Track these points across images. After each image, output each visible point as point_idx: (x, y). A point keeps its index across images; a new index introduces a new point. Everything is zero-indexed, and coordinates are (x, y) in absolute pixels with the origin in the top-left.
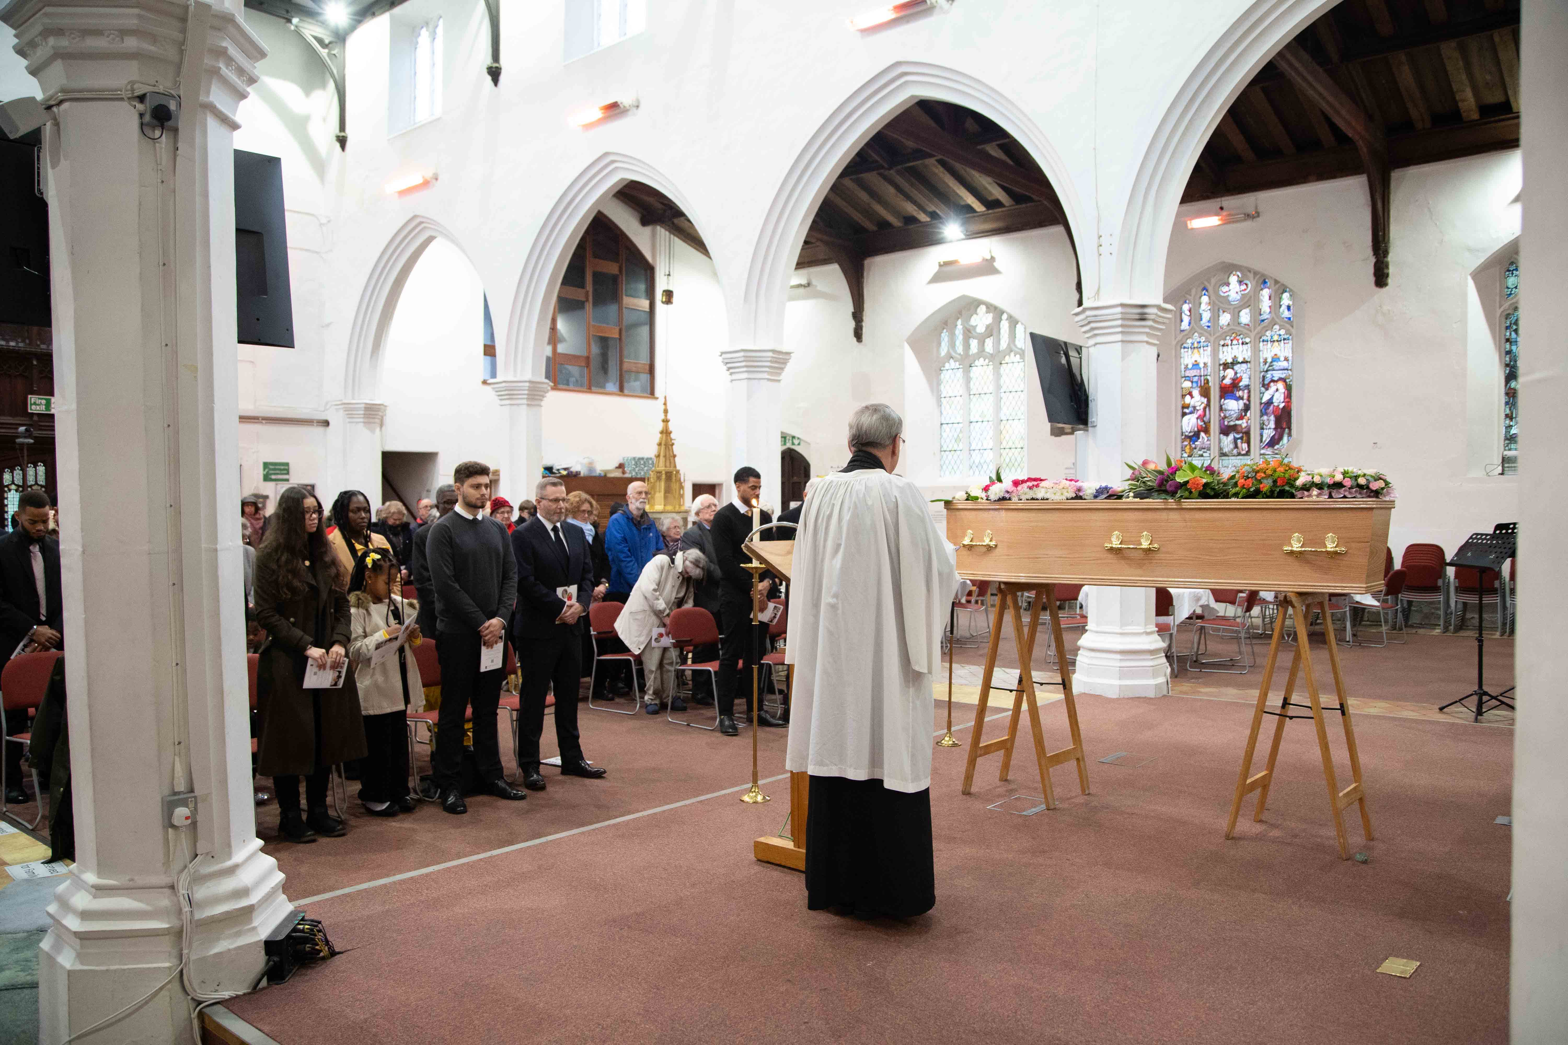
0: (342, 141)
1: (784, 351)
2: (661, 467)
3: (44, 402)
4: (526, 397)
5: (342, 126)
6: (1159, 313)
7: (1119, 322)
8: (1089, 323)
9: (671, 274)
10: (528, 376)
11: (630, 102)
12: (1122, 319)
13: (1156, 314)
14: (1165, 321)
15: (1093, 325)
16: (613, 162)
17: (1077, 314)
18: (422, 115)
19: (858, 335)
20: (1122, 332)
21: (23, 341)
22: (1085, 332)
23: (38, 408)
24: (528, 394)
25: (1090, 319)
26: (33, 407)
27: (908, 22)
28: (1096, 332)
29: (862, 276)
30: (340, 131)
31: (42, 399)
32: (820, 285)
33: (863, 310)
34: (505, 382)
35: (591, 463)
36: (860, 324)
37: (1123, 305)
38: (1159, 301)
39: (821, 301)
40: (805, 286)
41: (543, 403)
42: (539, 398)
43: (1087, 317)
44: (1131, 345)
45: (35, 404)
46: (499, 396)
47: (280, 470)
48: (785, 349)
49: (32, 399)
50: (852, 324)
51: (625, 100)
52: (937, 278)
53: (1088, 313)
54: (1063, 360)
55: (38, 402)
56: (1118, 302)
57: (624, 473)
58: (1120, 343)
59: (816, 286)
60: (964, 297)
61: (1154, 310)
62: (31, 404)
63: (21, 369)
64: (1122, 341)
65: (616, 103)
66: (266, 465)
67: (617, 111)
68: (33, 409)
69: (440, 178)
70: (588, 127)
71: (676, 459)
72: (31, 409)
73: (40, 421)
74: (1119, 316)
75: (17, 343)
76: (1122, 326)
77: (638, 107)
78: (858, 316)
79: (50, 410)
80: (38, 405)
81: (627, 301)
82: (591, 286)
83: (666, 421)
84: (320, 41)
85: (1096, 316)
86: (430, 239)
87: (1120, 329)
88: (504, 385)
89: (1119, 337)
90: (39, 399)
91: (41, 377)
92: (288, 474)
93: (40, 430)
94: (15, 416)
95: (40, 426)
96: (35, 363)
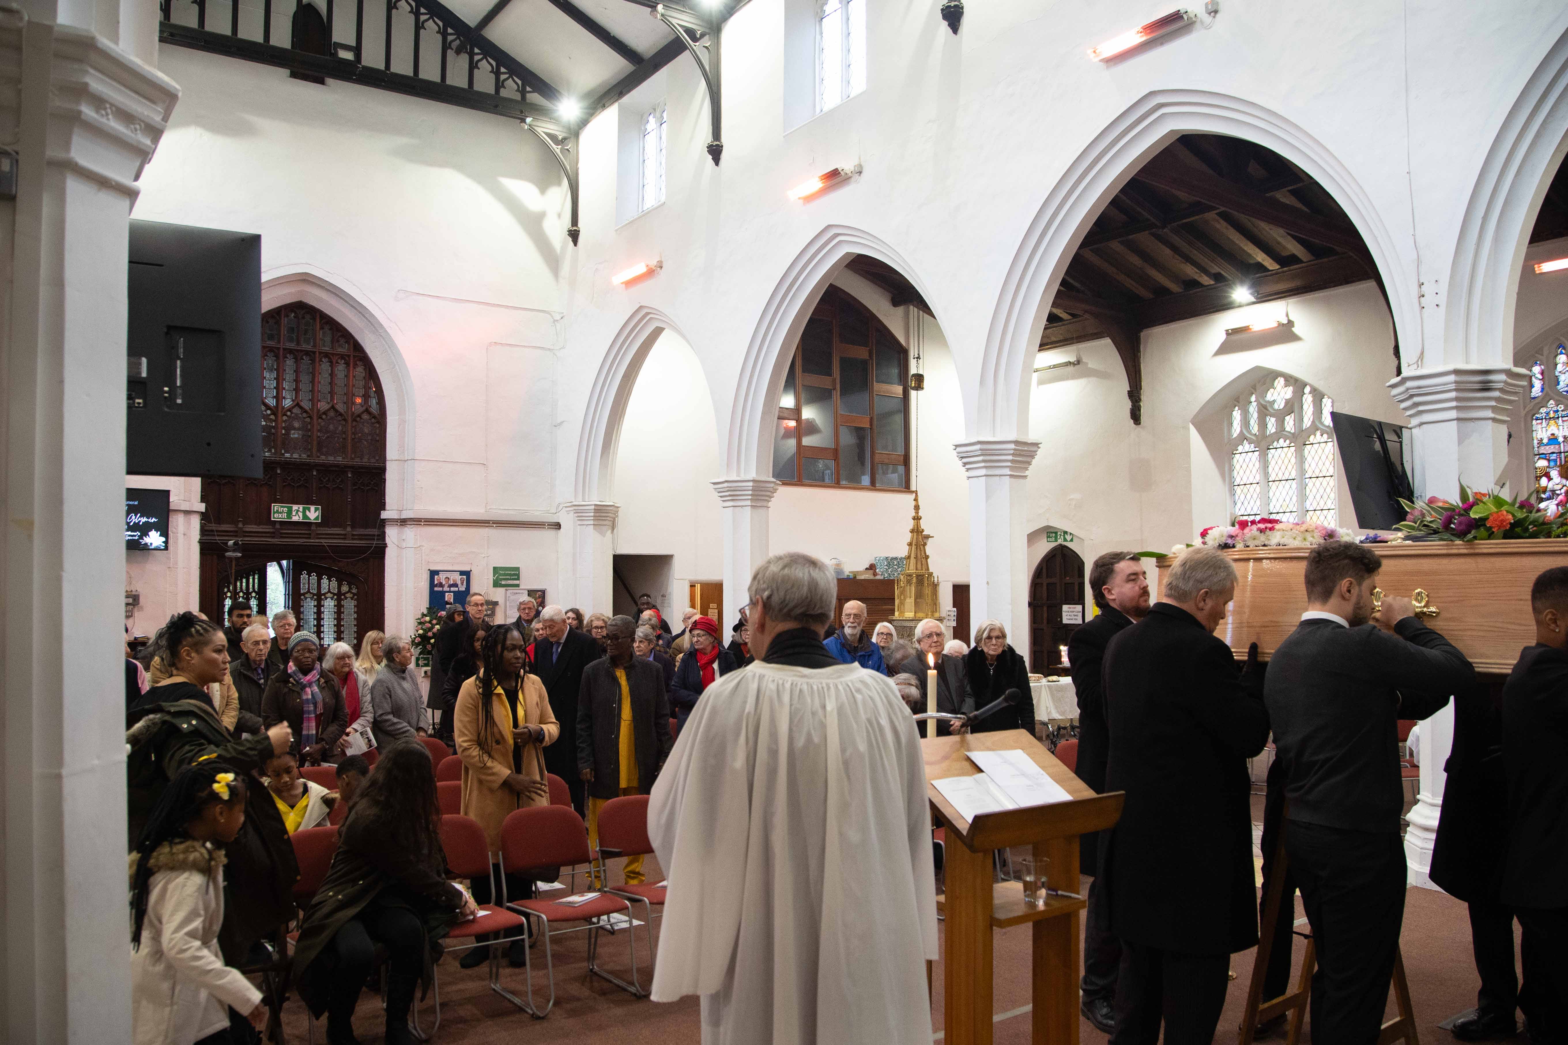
0: (574, 235)
1: (1029, 442)
2: (912, 570)
3: (285, 510)
4: (750, 497)
5: (575, 220)
6: (1510, 381)
7: (1453, 394)
8: (1412, 396)
9: (921, 357)
10: (752, 475)
11: (852, 169)
12: (1456, 390)
13: (1505, 382)
14: (1517, 390)
15: (1417, 399)
16: (837, 235)
17: (1394, 386)
18: (650, 202)
19: (1136, 416)
20: (1456, 408)
21: (270, 451)
22: (1405, 409)
23: (280, 515)
24: (751, 495)
25: (1412, 392)
26: (276, 515)
27: (1162, 44)
28: (1421, 408)
29: (1139, 351)
30: (573, 226)
31: (285, 507)
32: (1091, 362)
33: (1141, 389)
34: (727, 481)
35: (838, 565)
36: (1137, 404)
37: (1457, 372)
38: (1509, 365)
39: (1093, 380)
40: (1074, 364)
41: (770, 504)
42: (767, 498)
43: (1408, 389)
44: (1471, 424)
45: (278, 512)
46: (721, 497)
47: (511, 575)
48: (1031, 438)
49: (275, 507)
50: (1128, 404)
51: (846, 166)
52: (1225, 349)
53: (1409, 384)
54: (1377, 446)
55: (281, 510)
56: (1451, 367)
57: (875, 574)
58: (1456, 421)
59: (1087, 363)
60: (1257, 369)
61: (1503, 377)
62: (274, 513)
63: (266, 478)
64: (1458, 419)
65: (837, 169)
66: (496, 570)
67: (838, 179)
68: (275, 517)
69: (664, 266)
70: (809, 199)
71: (929, 560)
72: (274, 518)
73: (282, 529)
74: (1453, 386)
76: (1457, 399)
77: (860, 173)
78: (1135, 395)
79: (291, 518)
80: (281, 513)
81: (879, 387)
82: (838, 373)
83: (917, 518)
84: (553, 137)
85: (1419, 388)
86: (658, 331)
87: (1454, 404)
88: (726, 485)
89: (1453, 414)
90: (282, 507)
91: (284, 486)
92: (518, 579)
93: (282, 537)
94: (259, 524)
95: (281, 533)
96: (279, 471)
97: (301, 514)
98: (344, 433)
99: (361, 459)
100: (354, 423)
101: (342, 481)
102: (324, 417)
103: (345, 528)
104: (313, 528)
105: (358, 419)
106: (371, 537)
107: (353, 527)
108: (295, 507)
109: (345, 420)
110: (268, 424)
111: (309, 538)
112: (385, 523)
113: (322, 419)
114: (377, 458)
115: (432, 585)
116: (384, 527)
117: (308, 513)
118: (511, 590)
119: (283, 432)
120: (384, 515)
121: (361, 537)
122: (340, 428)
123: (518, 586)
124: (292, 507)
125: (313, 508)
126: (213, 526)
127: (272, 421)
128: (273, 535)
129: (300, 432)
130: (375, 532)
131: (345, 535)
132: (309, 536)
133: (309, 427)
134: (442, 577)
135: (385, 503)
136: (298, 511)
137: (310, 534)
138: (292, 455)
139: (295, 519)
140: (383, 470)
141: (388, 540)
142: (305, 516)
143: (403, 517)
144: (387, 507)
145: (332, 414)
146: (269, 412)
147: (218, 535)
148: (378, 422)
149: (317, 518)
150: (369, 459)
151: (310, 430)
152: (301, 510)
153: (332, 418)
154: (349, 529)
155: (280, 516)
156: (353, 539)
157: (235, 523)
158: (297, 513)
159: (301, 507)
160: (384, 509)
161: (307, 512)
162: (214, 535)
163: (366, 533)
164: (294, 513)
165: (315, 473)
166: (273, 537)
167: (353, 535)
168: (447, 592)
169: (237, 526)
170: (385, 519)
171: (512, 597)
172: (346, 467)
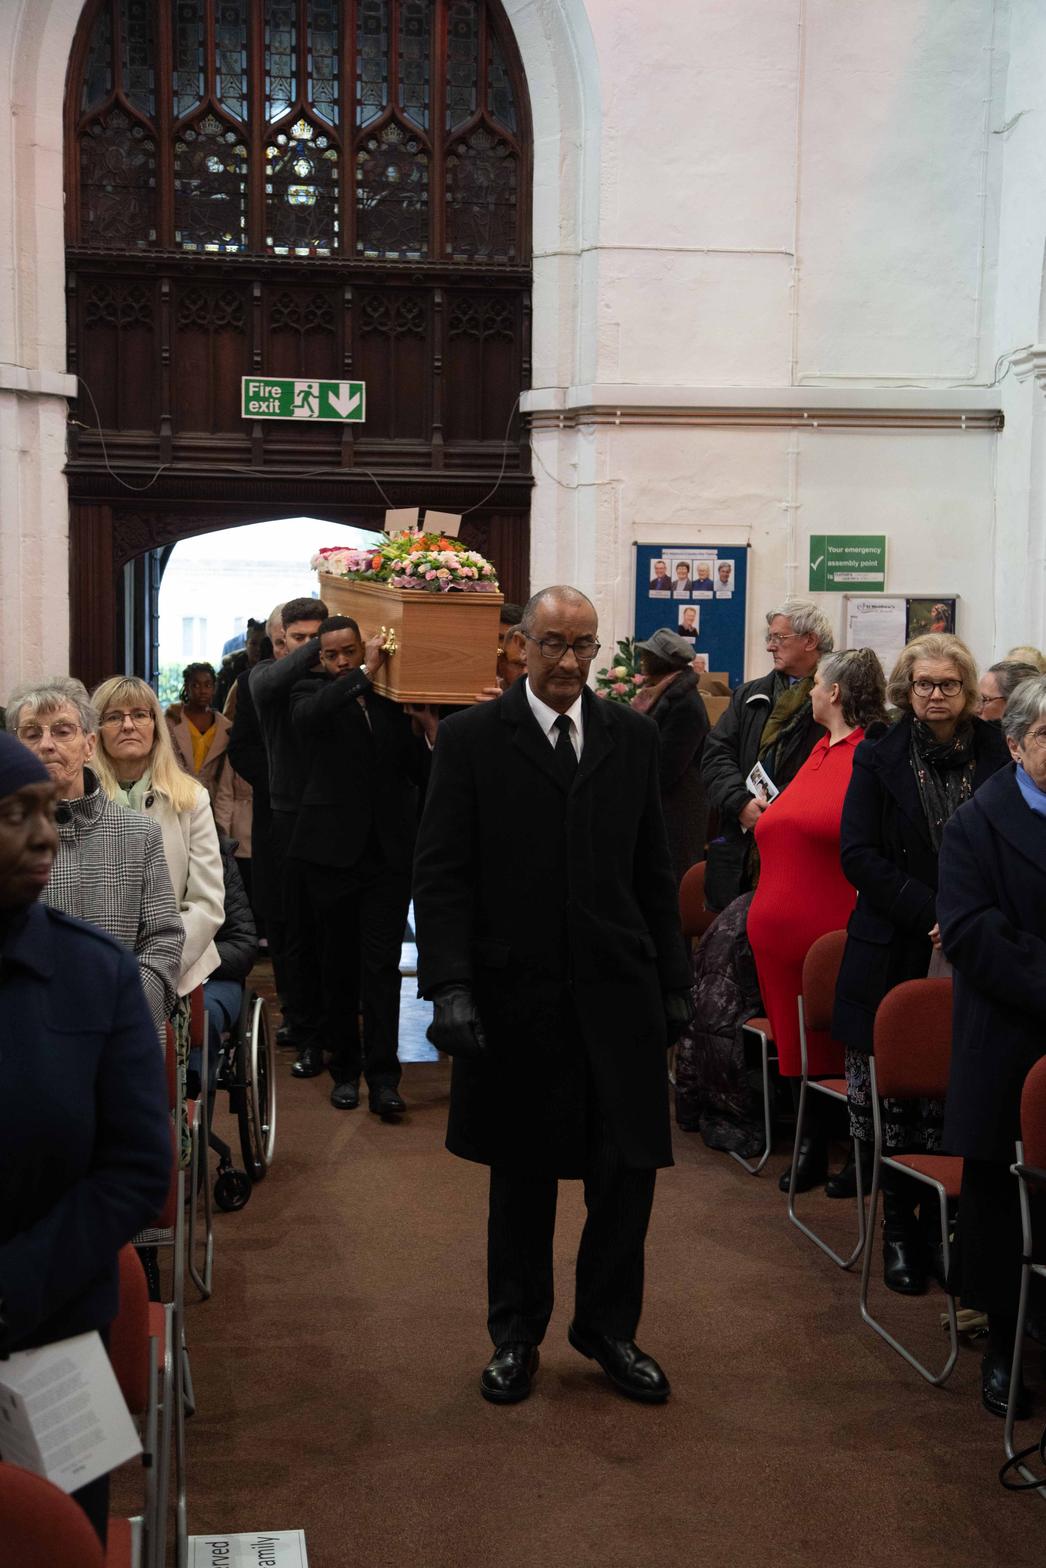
3: (277, 391)
21: (236, 240)
23: (265, 406)
26: (254, 405)
31: (273, 384)
45: (257, 397)
47: (859, 557)
49: (251, 384)
55: (264, 391)
62: (249, 400)
63: (229, 310)
66: (818, 544)
68: (251, 410)
72: (248, 412)
73: (266, 441)
75: (223, 244)
79: (291, 413)
80: (265, 399)
90: (267, 384)
91: (274, 330)
92: (880, 568)
93: (266, 462)
94: (215, 428)
95: (267, 452)
96: (257, 293)
97: (315, 403)
98: (425, 187)
99: (471, 257)
100: (452, 162)
101: (421, 314)
102: (372, 145)
103: (428, 439)
104: (347, 437)
105: (462, 149)
106: (491, 461)
107: (449, 435)
108: (300, 385)
109: (424, 151)
110: (231, 169)
111: (339, 464)
112: (529, 422)
113: (368, 151)
114: (512, 252)
115: (643, 582)
116: (528, 433)
117: (332, 399)
118: (858, 599)
119: (269, 189)
120: (529, 401)
121: (472, 461)
122: (415, 176)
123: (879, 586)
124: (292, 384)
125: (344, 387)
126: (101, 434)
127: (239, 160)
128: (245, 455)
129: (311, 189)
130: (504, 447)
131: (428, 455)
132: (336, 459)
133: (335, 174)
134: (669, 564)
135: (530, 370)
136: (307, 394)
137: (338, 454)
138: (292, 250)
139: (301, 414)
140: (525, 283)
141: (537, 469)
142: (326, 408)
143: (571, 404)
144: (535, 383)
145: (392, 136)
146: (231, 137)
147: (111, 457)
148: (513, 155)
149: (356, 413)
150: (490, 256)
151: (336, 183)
152: (316, 391)
153: (393, 148)
154: (437, 440)
155: (264, 408)
156: (447, 466)
157: (154, 425)
158: (305, 399)
159: (315, 385)
160: (529, 387)
161: (331, 396)
162: (102, 456)
163: (481, 450)
164: (298, 401)
165: (348, 296)
166: (248, 461)
167: (447, 455)
168: (684, 602)
169: (158, 431)
170: (530, 414)
171: (862, 618)
172: (430, 276)
